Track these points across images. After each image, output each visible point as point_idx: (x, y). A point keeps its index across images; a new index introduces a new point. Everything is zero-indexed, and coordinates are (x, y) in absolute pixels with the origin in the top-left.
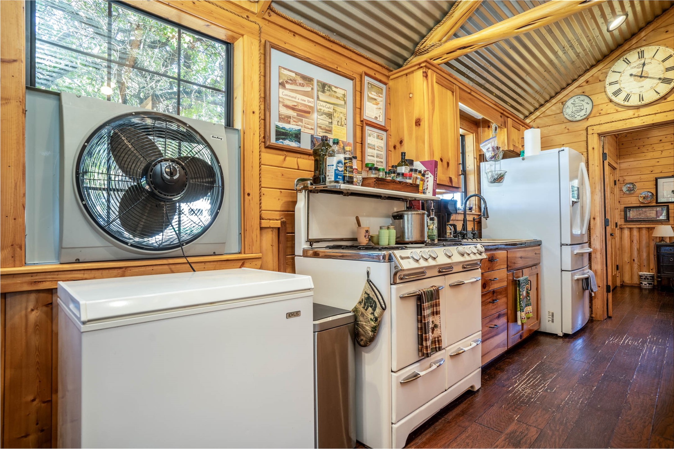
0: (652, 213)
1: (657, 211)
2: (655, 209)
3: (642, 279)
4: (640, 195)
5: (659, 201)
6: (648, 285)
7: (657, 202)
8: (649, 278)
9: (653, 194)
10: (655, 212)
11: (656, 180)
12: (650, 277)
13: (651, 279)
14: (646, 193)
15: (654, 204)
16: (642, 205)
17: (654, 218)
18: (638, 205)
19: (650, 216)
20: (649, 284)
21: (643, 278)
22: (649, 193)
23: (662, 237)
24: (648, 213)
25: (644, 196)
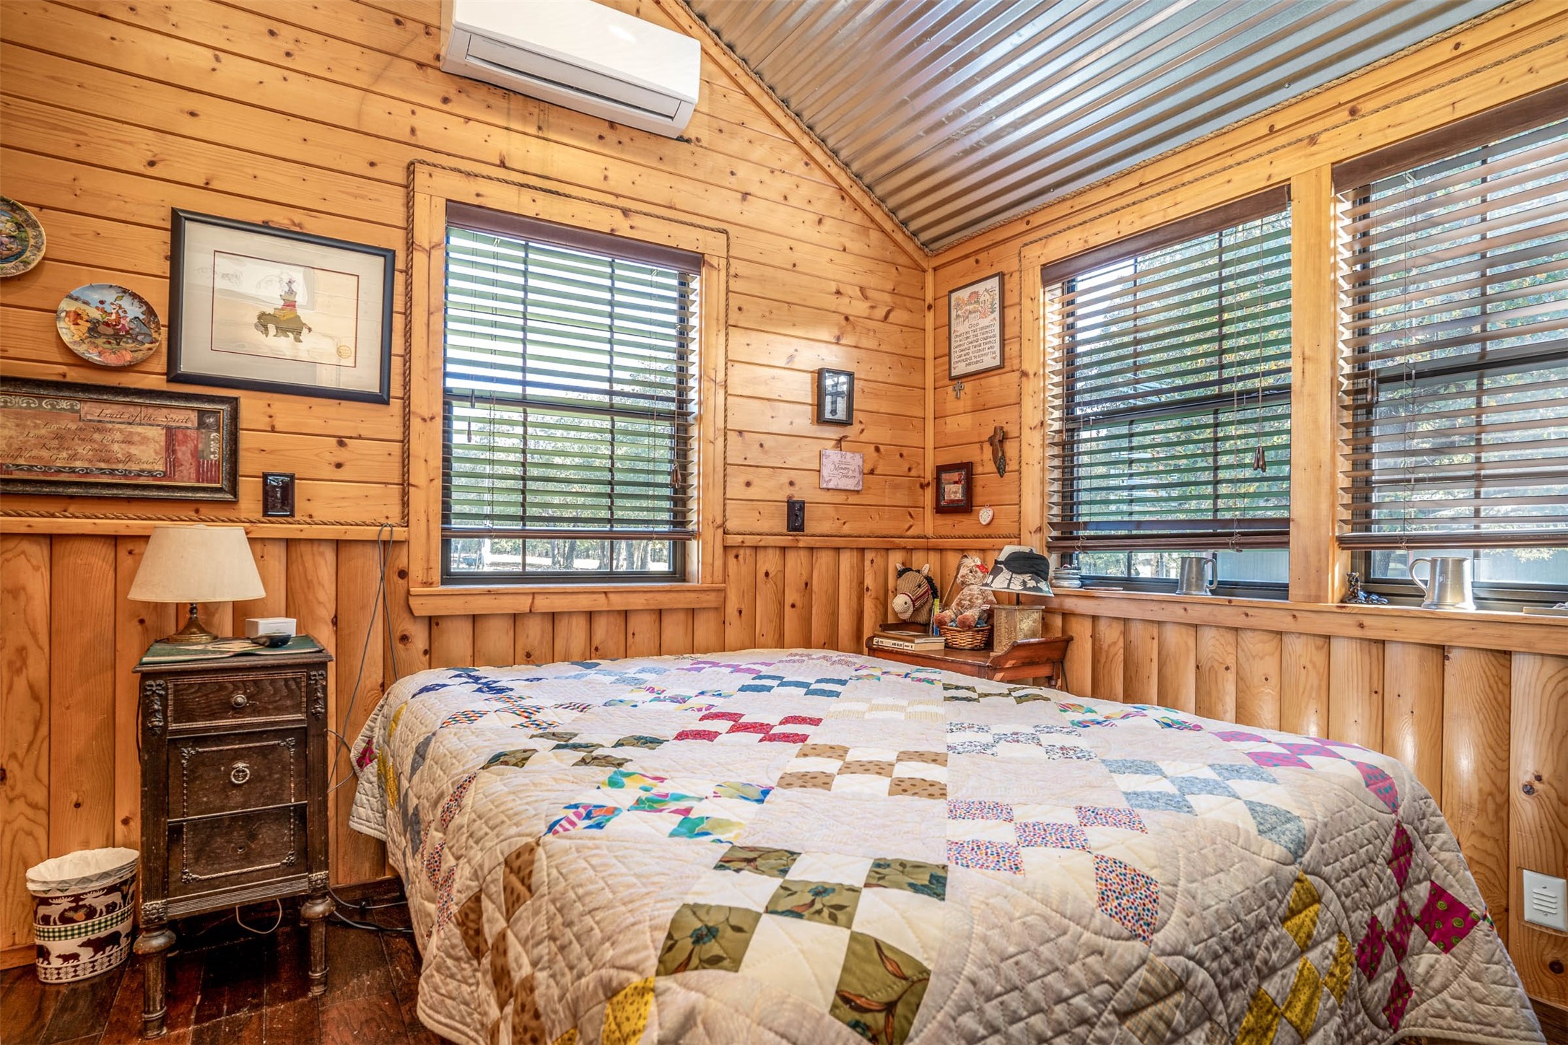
0: (145, 440)
1: (171, 433)
2: (161, 416)
3: (46, 919)
4: (66, 305)
5: (185, 367)
6: (86, 955)
7: (173, 375)
8: (100, 903)
9: (150, 312)
10: (157, 434)
11: (177, 221)
12: (110, 890)
13: (111, 908)
14: (110, 296)
15: (156, 382)
16: (75, 375)
17: (151, 474)
18: (52, 372)
19: (129, 457)
20: (97, 945)
21: (54, 911)
22: (126, 303)
23: (193, 608)
24: (118, 436)
25: (96, 314)
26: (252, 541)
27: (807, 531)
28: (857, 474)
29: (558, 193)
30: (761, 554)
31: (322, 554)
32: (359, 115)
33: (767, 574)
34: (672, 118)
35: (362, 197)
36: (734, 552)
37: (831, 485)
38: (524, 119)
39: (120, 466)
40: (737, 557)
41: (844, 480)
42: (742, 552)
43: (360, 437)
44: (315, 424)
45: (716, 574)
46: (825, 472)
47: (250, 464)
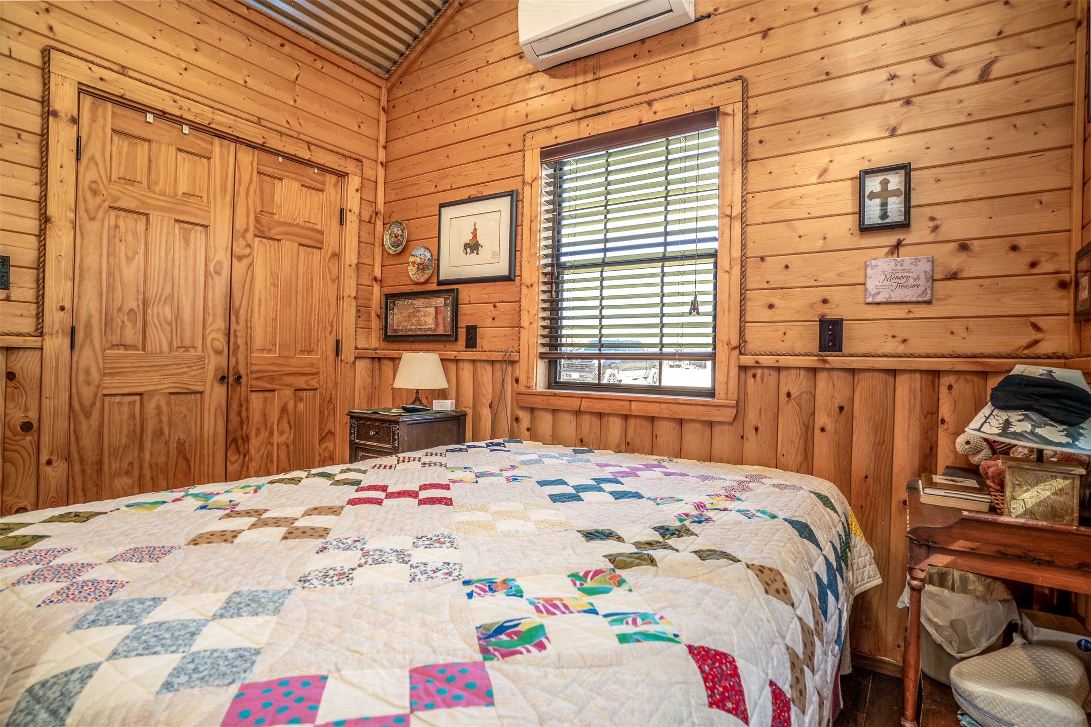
0: (429, 314)
1: (437, 310)
2: (434, 302)
4: (411, 259)
5: (441, 277)
7: (438, 282)
9: (432, 255)
10: (433, 311)
11: (440, 209)
15: (433, 287)
16: (413, 289)
17: (430, 329)
18: (405, 289)
19: (426, 323)
22: (426, 253)
23: (417, 392)
24: (423, 314)
25: (418, 260)
26: (442, 360)
27: (846, 350)
28: (922, 282)
29: (604, 113)
30: (783, 374)
31: (485, 368)
32: (504, 121)
33: (789, 395)
34: (671, 11)
35: (505, 166)
36: (753, 371)
37: (879, 299)
38: (585, 72)
39: (423, 327)
40: (754, 376)
41: (899, 290)
42: (759, 372)
43: (502, 302)
44: (485, 298)
45: (730, 392)
46: (870, 285)
47: (463, 323)
